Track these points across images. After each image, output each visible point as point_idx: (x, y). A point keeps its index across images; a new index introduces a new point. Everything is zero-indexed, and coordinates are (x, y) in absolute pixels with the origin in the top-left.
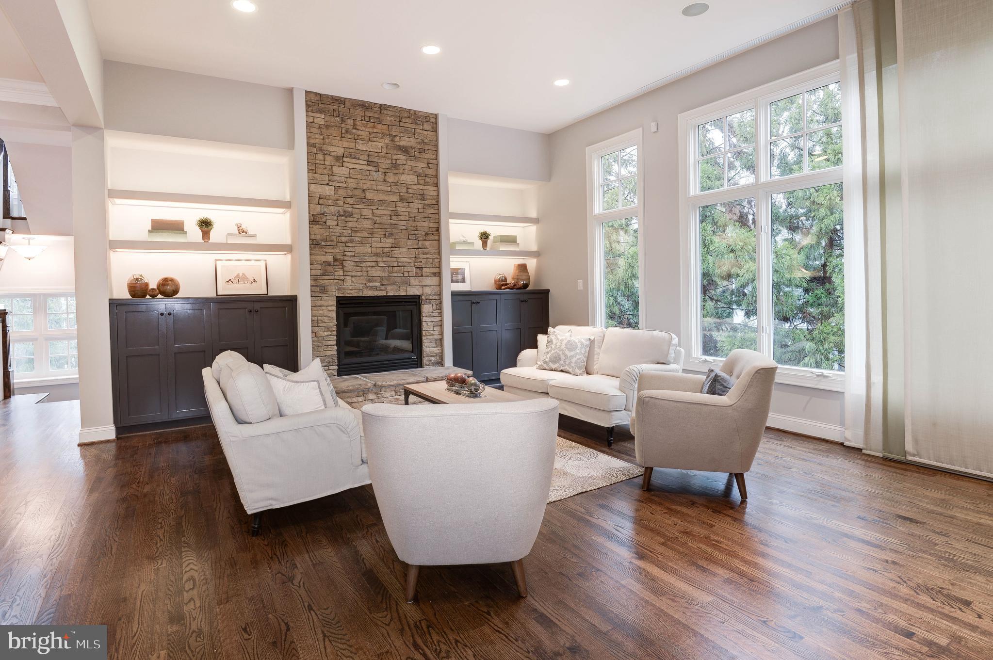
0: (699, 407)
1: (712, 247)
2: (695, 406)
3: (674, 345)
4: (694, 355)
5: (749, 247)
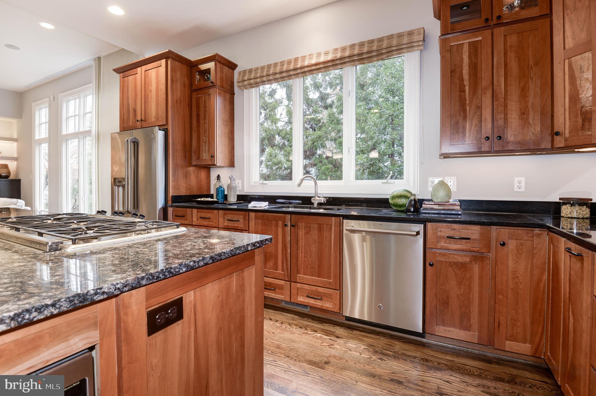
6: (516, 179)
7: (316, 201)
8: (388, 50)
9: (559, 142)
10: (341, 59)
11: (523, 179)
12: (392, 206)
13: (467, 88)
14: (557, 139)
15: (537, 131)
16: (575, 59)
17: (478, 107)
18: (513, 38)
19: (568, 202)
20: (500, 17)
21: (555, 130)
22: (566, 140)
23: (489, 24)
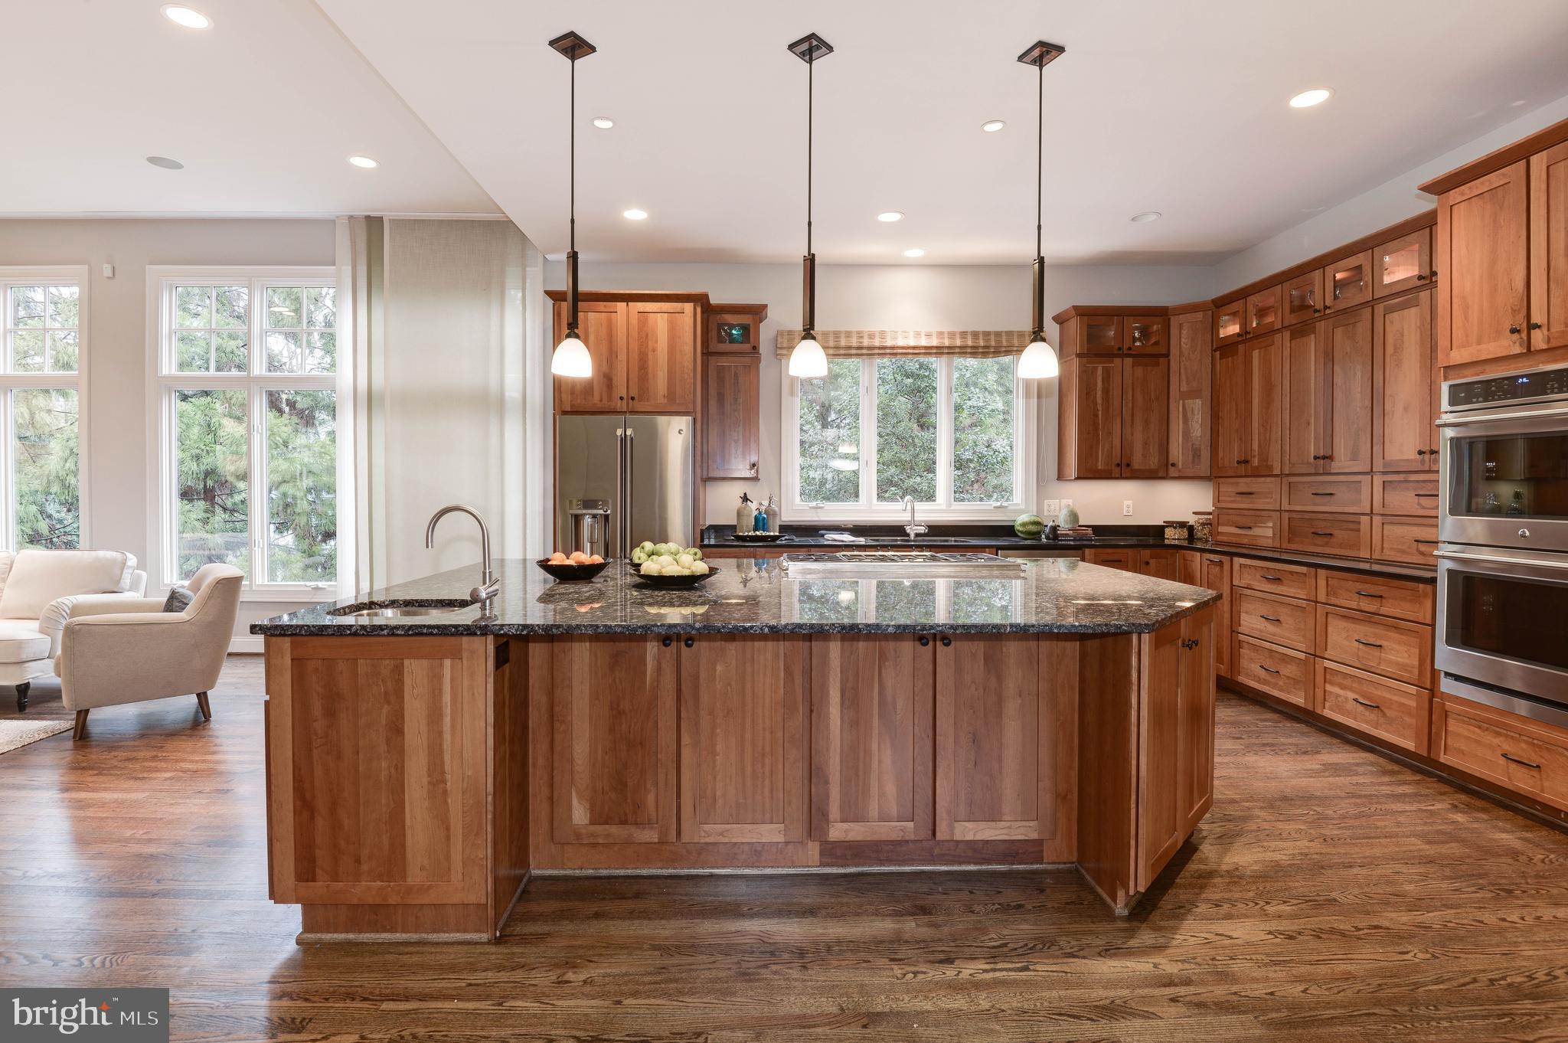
0: (149, 626)
1: (220, 433)
2: (143, 627)
3: (130, 567)
4: (167, 581)
5: (278, 438)
6: (1126, 503)
7: (912, 531)
8: (1007, 349)
9: (1172, 471)
10: (949, 347)
11: (1130, 502)
12: (1019, 534)
13: (1100, 413)
14: (1171, 469)
15: (1156, 461)
16: (1189, 402)
17: (1110, 434)
18: (1140, 370)
19: (1171, 524)
20: (1130, 349)
21: (1171, 462)
22: (1180, 471)
23: (1121, 352)
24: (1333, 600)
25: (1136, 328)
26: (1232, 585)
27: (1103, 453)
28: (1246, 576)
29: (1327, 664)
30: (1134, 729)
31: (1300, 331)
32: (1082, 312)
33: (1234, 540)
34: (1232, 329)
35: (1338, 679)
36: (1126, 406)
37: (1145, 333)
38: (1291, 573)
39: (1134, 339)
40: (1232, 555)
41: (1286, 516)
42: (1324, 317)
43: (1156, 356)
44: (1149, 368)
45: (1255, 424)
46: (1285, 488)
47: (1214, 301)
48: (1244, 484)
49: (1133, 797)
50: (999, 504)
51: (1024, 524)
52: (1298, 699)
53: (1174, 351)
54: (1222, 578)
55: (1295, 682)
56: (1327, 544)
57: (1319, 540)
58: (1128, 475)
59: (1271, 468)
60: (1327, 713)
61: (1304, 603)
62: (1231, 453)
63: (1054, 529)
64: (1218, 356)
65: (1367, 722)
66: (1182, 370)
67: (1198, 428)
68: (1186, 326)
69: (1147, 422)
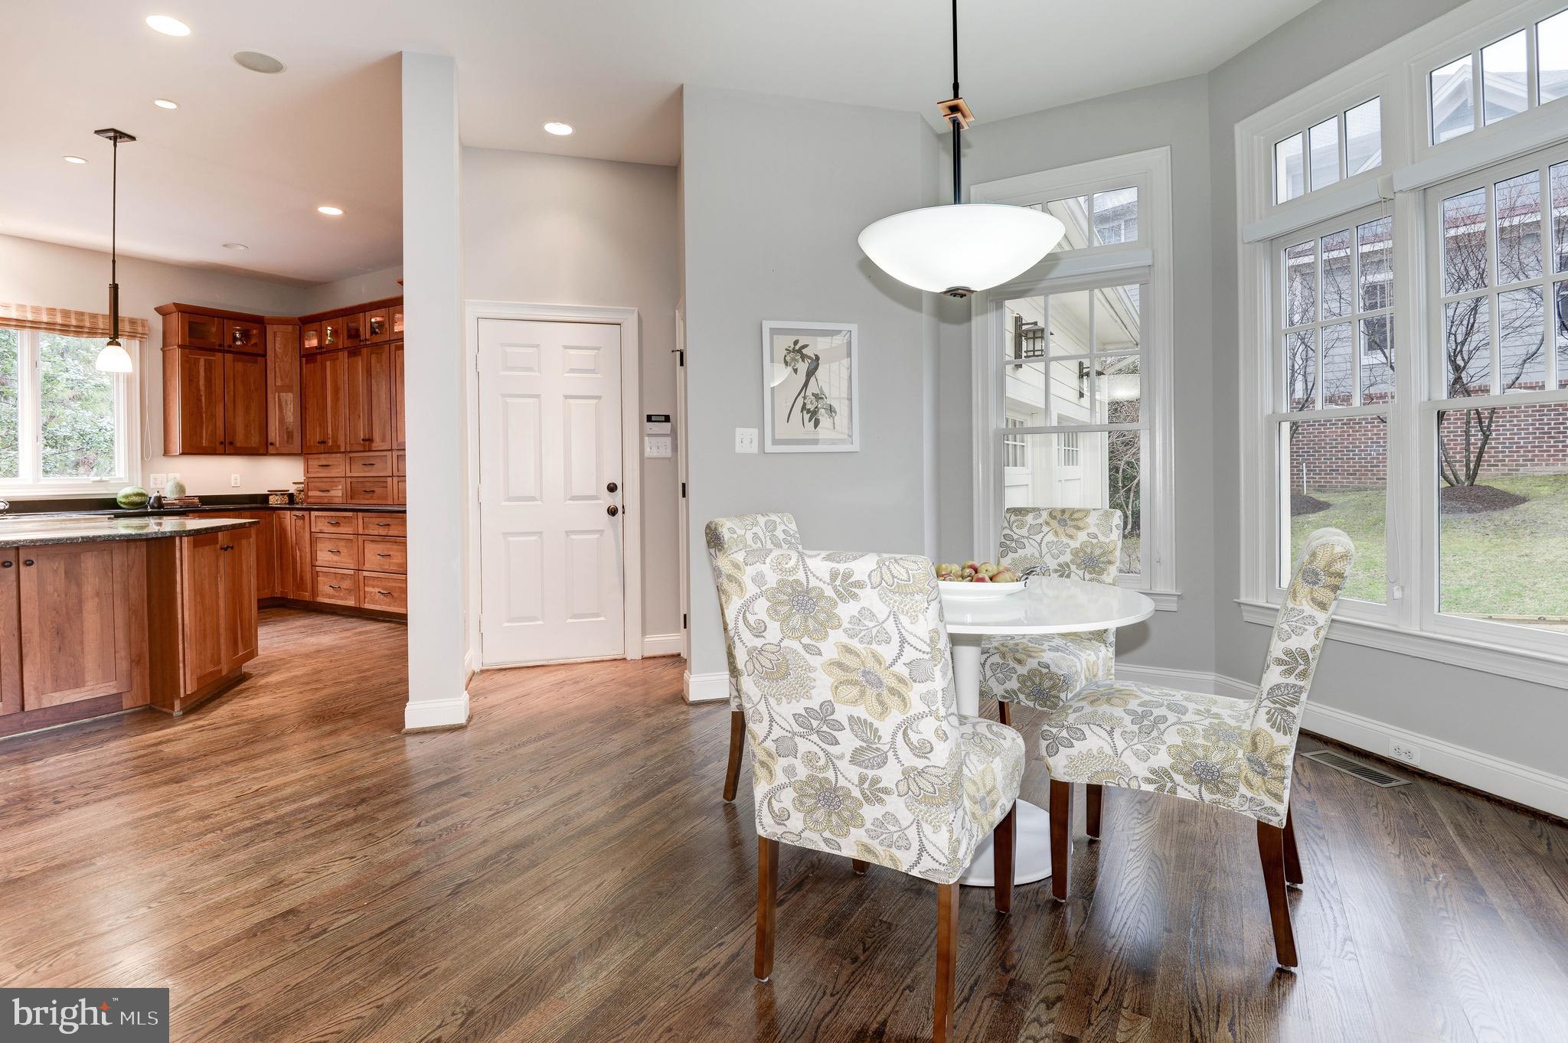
9: (271, 450)
12: (122, 505)
13: (203, 398)
14: (270, 448)
15: (257, 440)
16: (283, 395)
17: (213, 416)
18: (239, 366)
19: (274, 492)
20: (230, 346)
21: (269, 442)
22: (277, 449)
23: (222, 348)
24: (367, 532)
25: (238, 330)
26: (311, 532)
27: (206, 433)
28: (319, 524)
29: (366, 574)
30: (179, 596)
31: (354, 352)
32: (183, 310)
33: (318, 500)
34: (312, 342)
35: (371, 582)
36: (228, 392)
37: (246, 335)
38: (345, 517)
39: (235, 339)
40: (310, 510)
41: (349, 480)
42: (366, 346)
43: (257, 355)
44: (249, 365)
45: (329, 415)
46: (348, 461)
47: (300, 319)
48: (324, 459)
49: (180, 637)
50: (98, 478)
51: (127, 496)
52: (351, 602)
53: (270, 352)
54: (304, 528)
55: (349, 591)
56: (372, 498)
57: (368, 496)
58: (232, 452)
59: (339, 447)
60: (367, 606)
61: (351, 537)
62: (314, 436)
63: (159, 499)
64: (304, 362)
65: (386, 605)
66: (277, 369)
67: (291, 415)
68: (279, 335)
69: (247, 410)
